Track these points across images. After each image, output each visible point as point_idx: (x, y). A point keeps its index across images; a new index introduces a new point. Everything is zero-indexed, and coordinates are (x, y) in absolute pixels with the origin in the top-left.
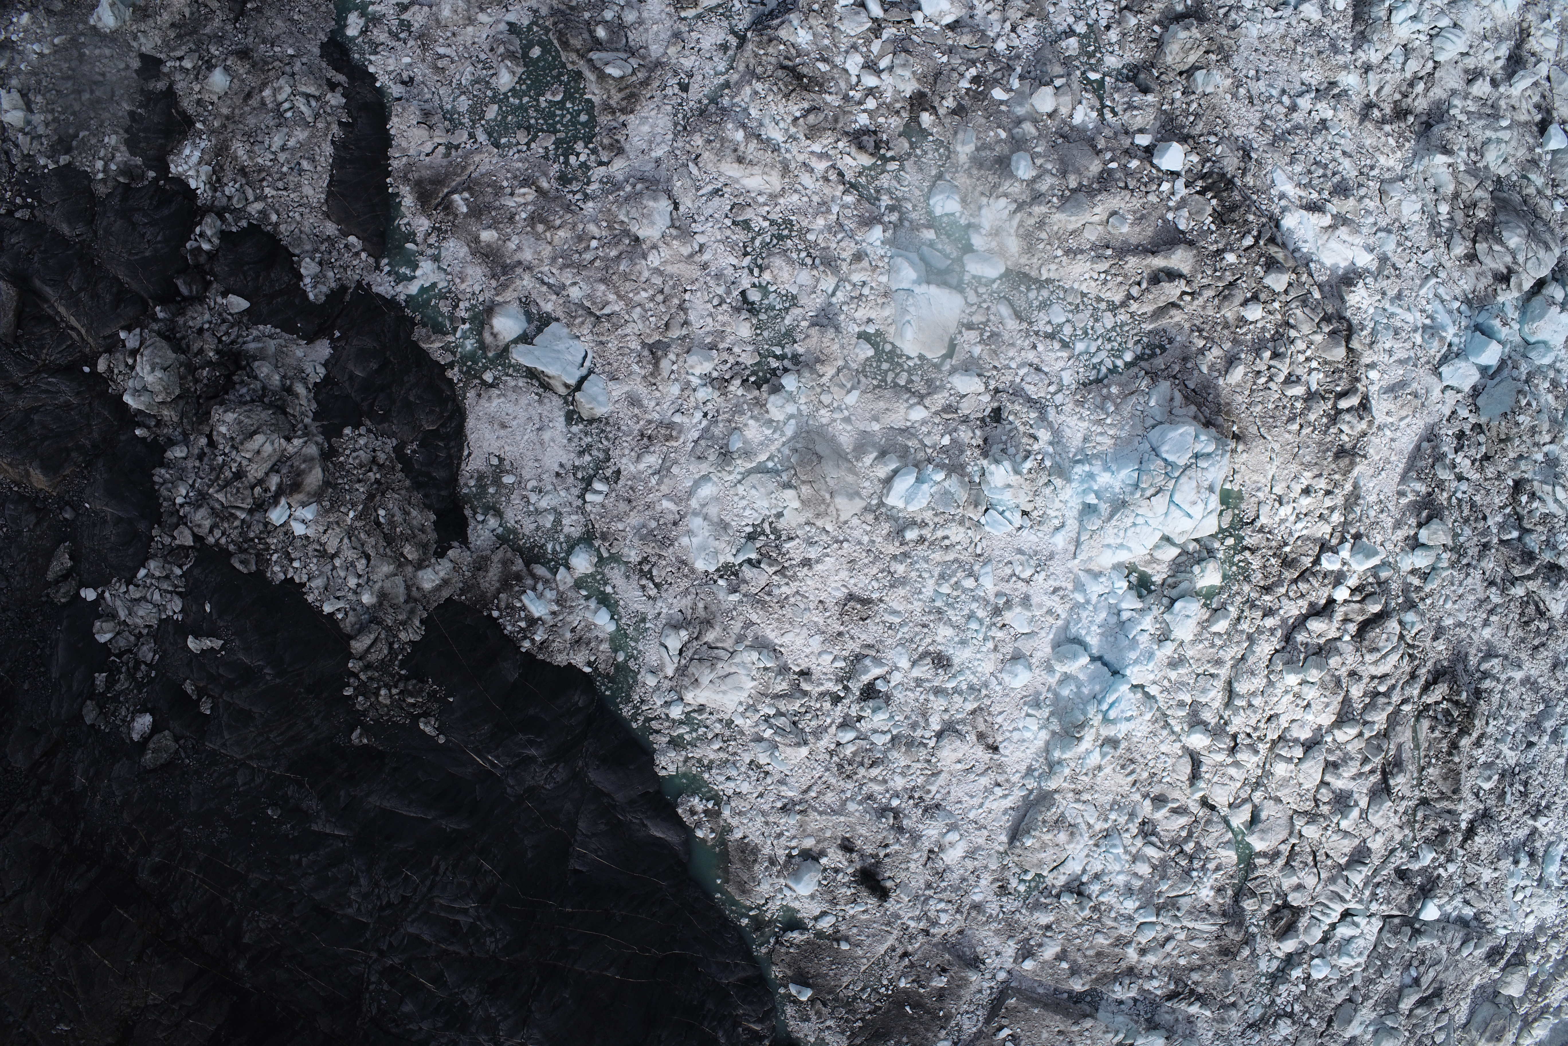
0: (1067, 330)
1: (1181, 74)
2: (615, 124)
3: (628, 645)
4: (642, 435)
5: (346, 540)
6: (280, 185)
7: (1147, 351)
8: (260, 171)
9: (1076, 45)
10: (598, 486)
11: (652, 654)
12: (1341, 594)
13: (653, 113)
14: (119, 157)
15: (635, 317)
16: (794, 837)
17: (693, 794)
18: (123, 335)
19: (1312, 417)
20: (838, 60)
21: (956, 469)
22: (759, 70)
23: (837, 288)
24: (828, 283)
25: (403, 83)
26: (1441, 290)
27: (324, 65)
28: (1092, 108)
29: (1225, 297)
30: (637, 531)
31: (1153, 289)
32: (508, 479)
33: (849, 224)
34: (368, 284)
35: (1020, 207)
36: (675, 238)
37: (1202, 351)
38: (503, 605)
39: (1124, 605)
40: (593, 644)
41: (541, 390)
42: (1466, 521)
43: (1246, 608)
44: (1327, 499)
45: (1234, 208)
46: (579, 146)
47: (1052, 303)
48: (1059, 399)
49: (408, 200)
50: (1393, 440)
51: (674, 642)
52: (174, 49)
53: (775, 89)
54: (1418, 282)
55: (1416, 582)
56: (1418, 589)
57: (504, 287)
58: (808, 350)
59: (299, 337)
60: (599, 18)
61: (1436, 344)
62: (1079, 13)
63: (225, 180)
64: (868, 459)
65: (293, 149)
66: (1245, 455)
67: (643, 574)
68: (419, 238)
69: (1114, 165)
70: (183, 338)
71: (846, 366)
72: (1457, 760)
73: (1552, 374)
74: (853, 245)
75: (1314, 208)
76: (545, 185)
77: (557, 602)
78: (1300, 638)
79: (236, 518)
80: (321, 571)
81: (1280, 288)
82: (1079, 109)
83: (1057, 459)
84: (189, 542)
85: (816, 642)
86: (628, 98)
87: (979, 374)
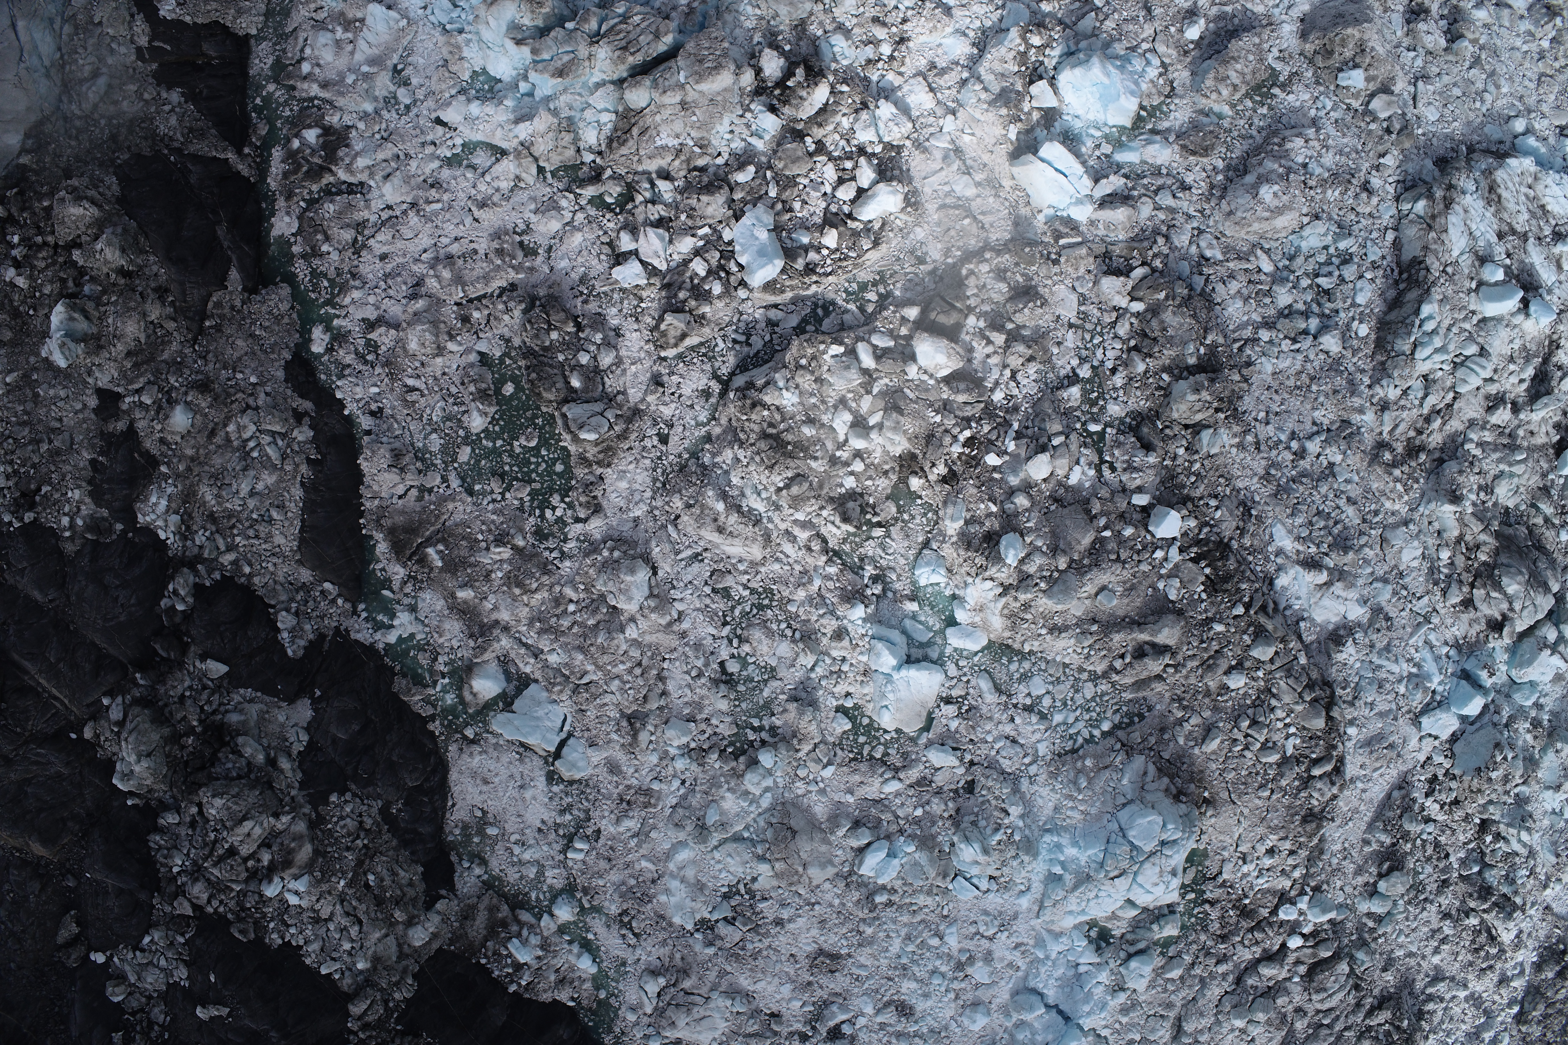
0: (1047, 702)
1: (1186, 427)
2: (592, 479)
3: (608, 985)
4: (622, 800)
5: (338, 907)
6: (251, 533)
7: (1126, 720)
8: (230, 517)
9: (1078, 395)
10: (579, 845)
11: (632, 995)
12: (1295, 942)
13: (631, 467)
14: (84, 509)
15: (614, 689)
18: (106, 702)
19: (1284, 783)
20: (825, 418)
21: (926, 842)
22: (742, 436)
23: (816, 663)
24: (808, 660)
25: (373, 414)
26: (1432, 637)
27: (289, 392)
28: (1090, 465)
29: (1209, 666)
30: (618, 886)
31: (1136, 663)
32: (492, 831)
33: (832, 598)
34: (346, 630)
35: (1006, 589)
36: (653, 610)
37: (1180, 722)
38: (490, 953)
39: (1081, 961)
40: (576, 984)
41: (521, 750)
42: (1429, 859)
43: (1201, 954)
44: (1290, 858)
45: (1227, 578)
46: (555, 500)
47: (1033, 675)
48: (1033, 770)
49: (382, 547)
50: (1364, 791)
51: (653, 987)
52: (131, 382)
53: (757, 459)
54: (1409, 630)
55: (1371, 924)
56: (1372, 930)
57: (482, 648)
58: (786, 723)
59: (280, 699)
60: (573, 362)
61: (1419, 696)
62: (1084, 353)
63: (195, 528)
64: (841, 832)
65: (262, 495)
66: (1213, 820)
67: (623, 925)
68: (396, 586)
69: (1107, 534)
70: (166, 705)
71: (823, 741)
73: (1533, 713)
74: (834, 622)
75: (1311, 564)
76: (521, 543)
77: (542, 947)
78: (1250, 981)
79: (232, 890)
80: (316, 936)
81: (1266, 657)
82: (1077, 469)
83: (1027, 832)
84: (189, 912)
85: (787, 989)
86: (604, 451)
87: (954, 749)
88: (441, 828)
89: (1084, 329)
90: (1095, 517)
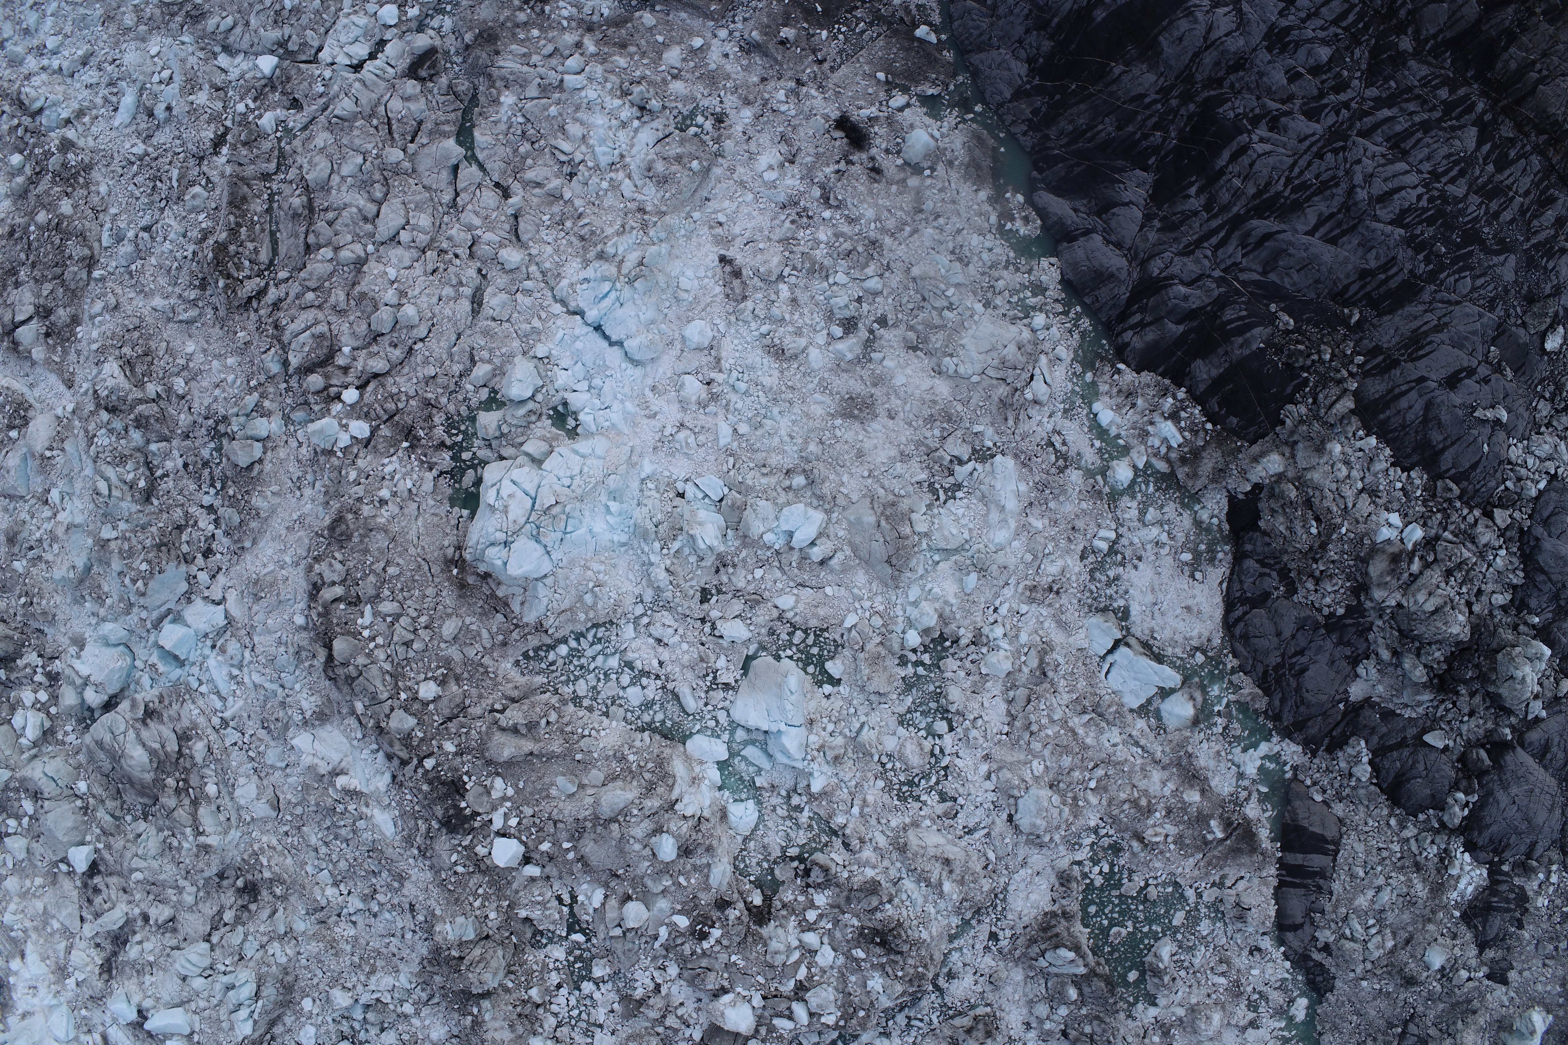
0: (625, 679)
1: (489, 938)
2: (1064, 902)
4: (1058, 593)
5: (1350, 505)
6: (1385, 854)
8: (1402, 868)
9: (594, 969)
10: (1103, 546)
11: (1059, 377)
12: (350, 396)
13: (1026, 912)
14: (1536, 886)
15: (1059, 711)
16: (927, 187)
17: (1025, 237)
18: (1544, 714)
19: (372, 579)
20: (841, 960)
21: (751, 542)
23: (859, 732)
24: (867, 737)
25: (1259, 950)
26: (218, 705)
27: (1333, 970)
28: (583, 904)
29: (458, 706)
30: (1068, 500)
31: (535, 718)
33: (842, 794)
34: (1305, 754)
35: (671, 806)
36: (1015, 787)
37: (487, 651)
38: (1202, 434)
39: (584, 397)
40: (1115, 390)
41: (1151, 642)
43: (453, 387)
44: (361, 494)
45: (442, 798)
46: (1099, 881)
48: (639, 610)
49: (1264, 834)
50: (282, 552)
51: (1039, 388)
52: (1475, 989)
53: (910, 933)
54: (244, 715)
55: (266, 404)
56: (265, 396)
57: (1181, 745)
58: (892, 670)
59: (1378, 705)
60: (1072, 1007)
61: (230, 650)
62: (588, 1003)
63: (1436, 860)
64: (839, 557)
65: (1369, 887)
66: (446, 544)
67: (1065, 458)
68: (1255, 795)
69: (566, 845)
70: (1487, 708)
71: (855, 653)
72: (232, 218)
73: (102, 612)
74: (841, 774)
75: (353, 795)
76: (1135, 844)
77: (1147, 433)
78: (397, 354)
79: (1452, 532)
80: (1375, 475)
81: (399, 714)
82: (597, 904)
83: (646, 549)
84: (1498, 513)
85: (899, 380)
86: (1050, 927)
87: (721, 637)
88: (1235, 559)
89: (588, 1022)
90: (578, 860)
